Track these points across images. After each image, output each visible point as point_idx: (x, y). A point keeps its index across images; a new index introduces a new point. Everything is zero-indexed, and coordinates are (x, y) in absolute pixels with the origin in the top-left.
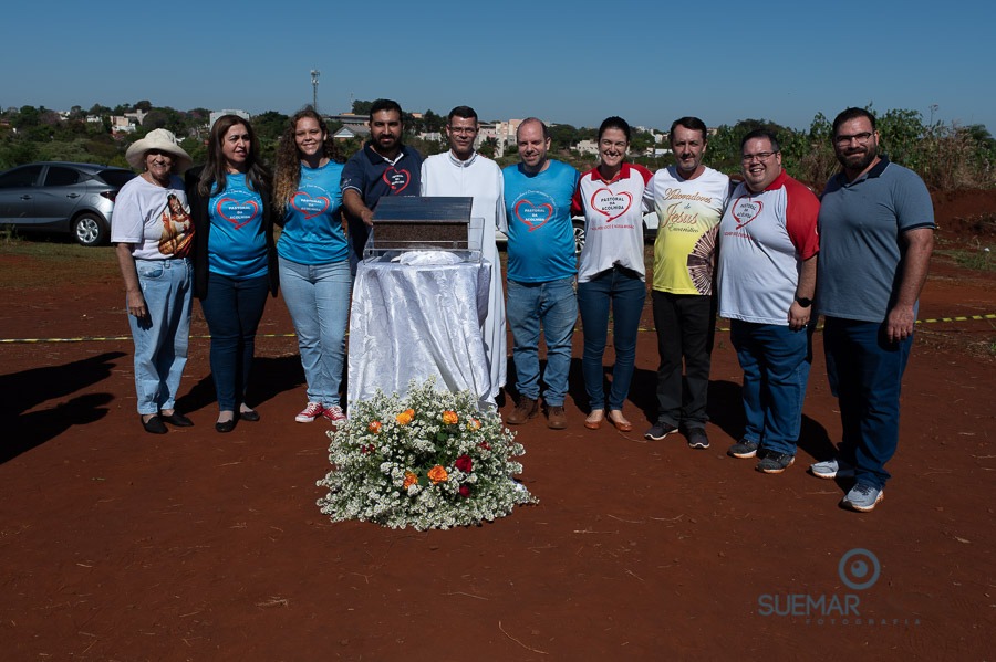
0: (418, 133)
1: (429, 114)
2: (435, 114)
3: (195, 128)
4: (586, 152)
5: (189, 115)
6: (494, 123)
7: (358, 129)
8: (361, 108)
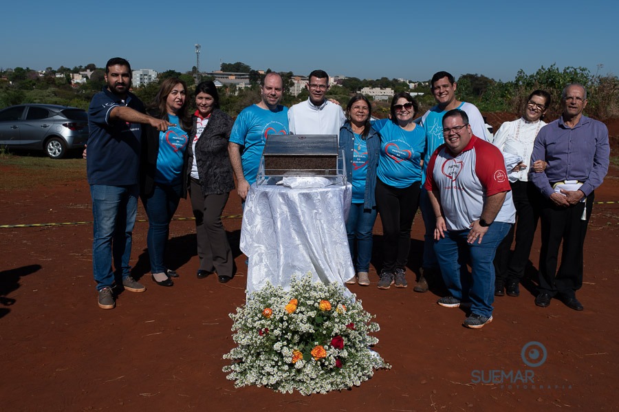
7: (224, 80)
8: (227, 68)
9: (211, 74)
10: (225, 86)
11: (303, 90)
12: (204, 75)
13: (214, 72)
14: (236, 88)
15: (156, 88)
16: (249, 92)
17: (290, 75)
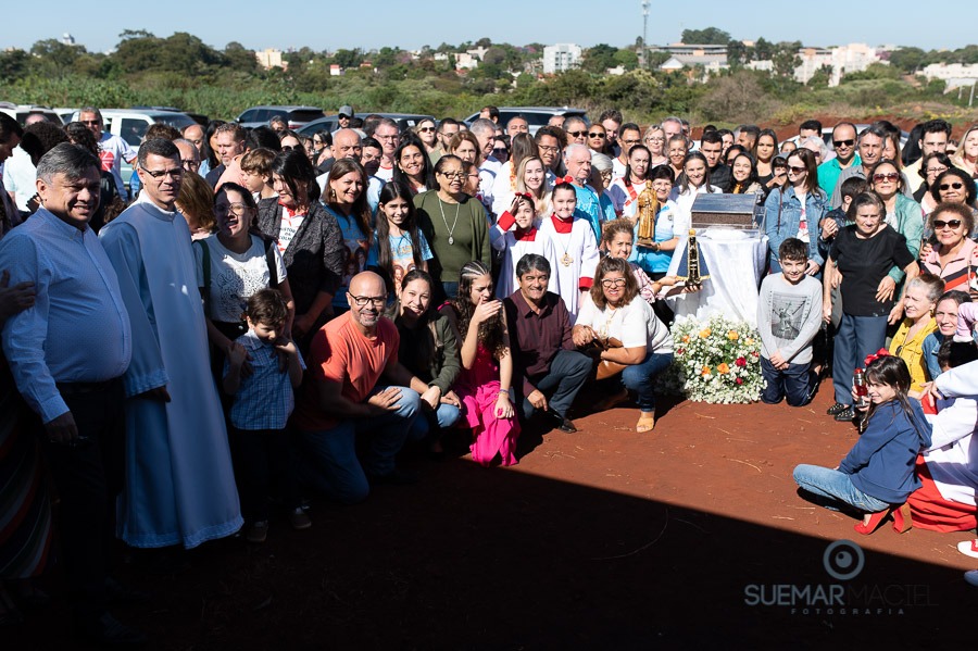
0: (748, 62)
1: (761, 41)
2: (767, 41)
3: (530, 62)
4: (934, 77)
6: (831, 48)
8: (691, 38)
9: (666, 48)
10: (686, 68)
11: (818, 71)
12: (653, 51)
13: (671, 45)
14: (704, 69)
15: (578, 75)
16: (725, 76)
17: (797, 47)
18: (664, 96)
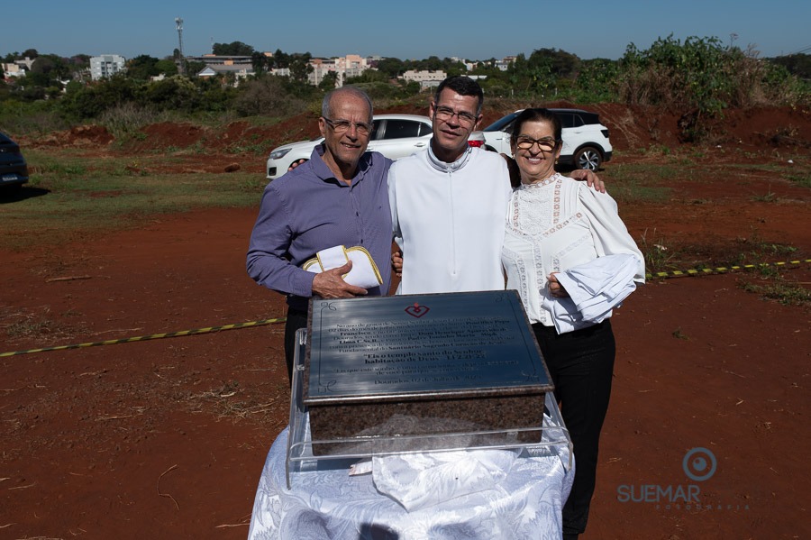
0: (270, 70)
1: (278, 53)
2: (283, 52)
3: (78, 71)
4: (411, 80)
5: (72, 60)
6: (334, 58)
7: (219, 67)
8: (221, 50)
9: (200, 59)
10: (219, 75)
11: (326, 76)
12: (190, 61)
13: (205, 56)
14: (234, 76)
15: (124, 82)
16: (253, 81)
17: (307, 57)
18: (202, 98)
